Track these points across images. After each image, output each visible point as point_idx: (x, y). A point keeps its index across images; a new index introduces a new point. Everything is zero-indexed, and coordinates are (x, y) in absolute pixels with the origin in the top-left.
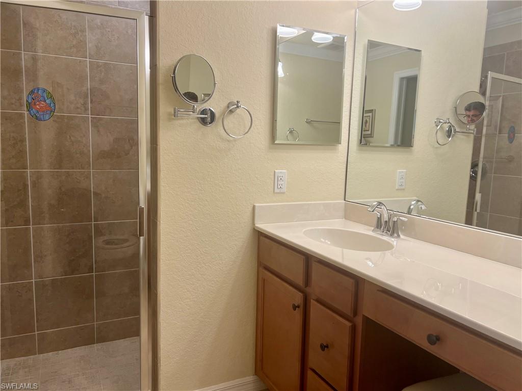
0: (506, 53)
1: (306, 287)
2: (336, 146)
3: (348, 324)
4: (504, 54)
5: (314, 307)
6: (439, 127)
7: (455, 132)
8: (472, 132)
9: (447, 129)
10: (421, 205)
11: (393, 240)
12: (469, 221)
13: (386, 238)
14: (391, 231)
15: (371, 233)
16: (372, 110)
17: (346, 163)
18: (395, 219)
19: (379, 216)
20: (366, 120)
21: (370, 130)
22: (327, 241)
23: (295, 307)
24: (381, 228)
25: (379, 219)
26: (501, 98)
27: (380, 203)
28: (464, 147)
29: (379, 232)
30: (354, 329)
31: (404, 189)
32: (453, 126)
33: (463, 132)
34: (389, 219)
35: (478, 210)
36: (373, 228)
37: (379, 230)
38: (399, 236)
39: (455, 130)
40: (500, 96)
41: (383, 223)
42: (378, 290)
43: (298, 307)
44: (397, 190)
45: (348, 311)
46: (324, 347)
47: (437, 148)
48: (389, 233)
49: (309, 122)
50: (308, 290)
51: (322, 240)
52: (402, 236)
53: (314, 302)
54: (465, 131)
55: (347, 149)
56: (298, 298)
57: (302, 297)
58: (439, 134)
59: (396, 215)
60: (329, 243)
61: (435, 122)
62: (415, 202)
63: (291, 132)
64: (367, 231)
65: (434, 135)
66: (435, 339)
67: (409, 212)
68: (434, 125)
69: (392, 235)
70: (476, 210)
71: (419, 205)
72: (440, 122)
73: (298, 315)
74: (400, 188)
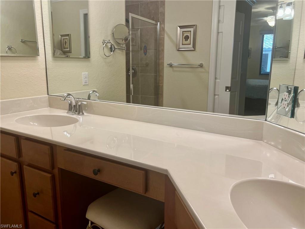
0: (140, 3)
1: (19, 158)
2: (36, 57)
3: (49, 175)
4: (139, 4)
5: (27, 170)
6: (104, 45)
7: (115, 48)
8: (124, 48)
9: (110, 47)
10: (96, 93)
11: (80, 117)
12: (128, 101)
13: (75, 116)
14: (78, 112)
15: (66, 114)
16: (69, 35)
17: (45, 69)
18: (80, 103)
19: (70, 103)
20: (66, 41)
21: (69, 48)
22: (35, 124)
23: (12, 174)
24: (72, 110)
25: (70, 105)
26: (139, 30)
27: (69, 94)
28: (120, 58)
29: (71, 113)
30: (53, 178)
31: (88, 85)
32: (112, 44)
33: (119, 49)
34: (76, 104)
35: (132, 94)
36: (67, 111)
37: (70, 112)
38: (83, 114)
39: (115, 47)
40: (139, 28)
41: (73, 106)
42: (64, 150)
43: (15, 172)
44: (83, 85)
45: (48, 167)
46: (35, 195)
47: (105, 58)
48: (77, 113)
49: (23, 42)
50: (21, 159)
51: (31, 123)
52: (85, 114)
53: (26, 167)
54: (120, 48)
55: (45, 59)
56: (14, 166)
57: (17, 165)
58: (105, 49)
59: (81, 101)
60: (37, 124)
61: (102, 42)
62: (92, 92)
63: (10, 49)
64: (63, 113)
65: (102, 51)
66: (97, 172)
67: (89, 99)
68: (102, 44)
69: (79, 114)
70: (131, 94)
71: (95, 93)
72: (105, 42)
73: (16, 178)
74: (85, 84)
